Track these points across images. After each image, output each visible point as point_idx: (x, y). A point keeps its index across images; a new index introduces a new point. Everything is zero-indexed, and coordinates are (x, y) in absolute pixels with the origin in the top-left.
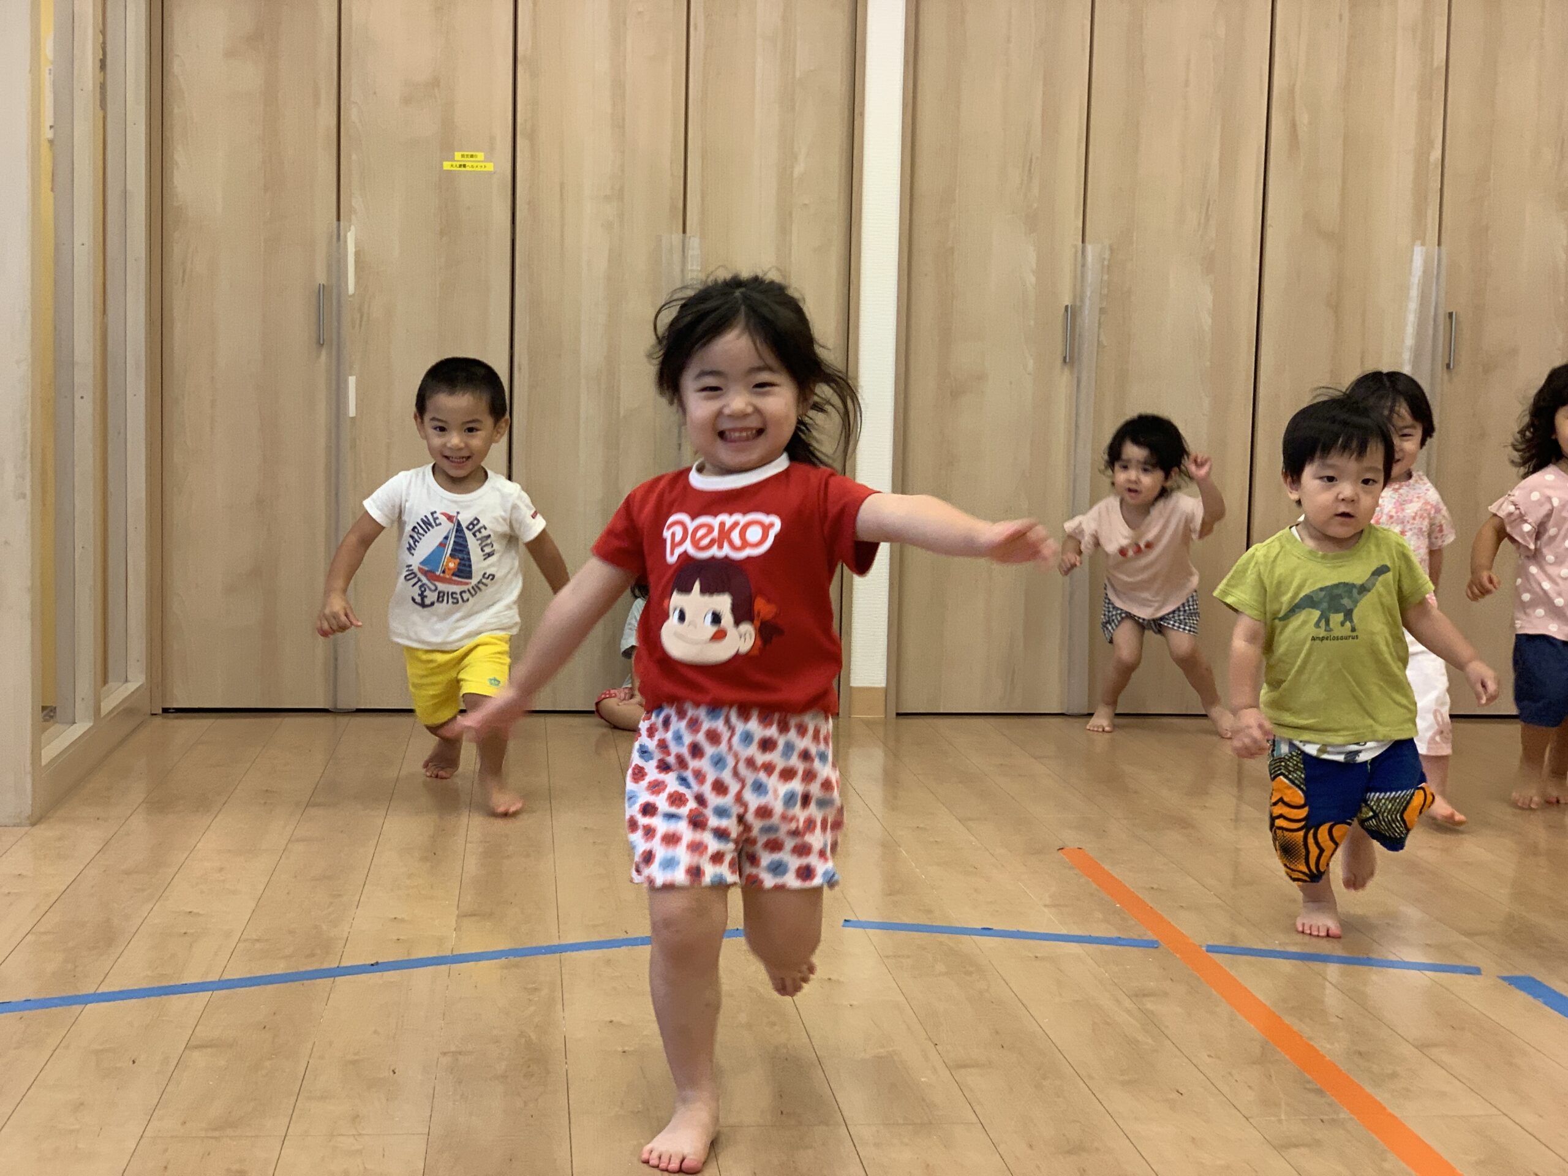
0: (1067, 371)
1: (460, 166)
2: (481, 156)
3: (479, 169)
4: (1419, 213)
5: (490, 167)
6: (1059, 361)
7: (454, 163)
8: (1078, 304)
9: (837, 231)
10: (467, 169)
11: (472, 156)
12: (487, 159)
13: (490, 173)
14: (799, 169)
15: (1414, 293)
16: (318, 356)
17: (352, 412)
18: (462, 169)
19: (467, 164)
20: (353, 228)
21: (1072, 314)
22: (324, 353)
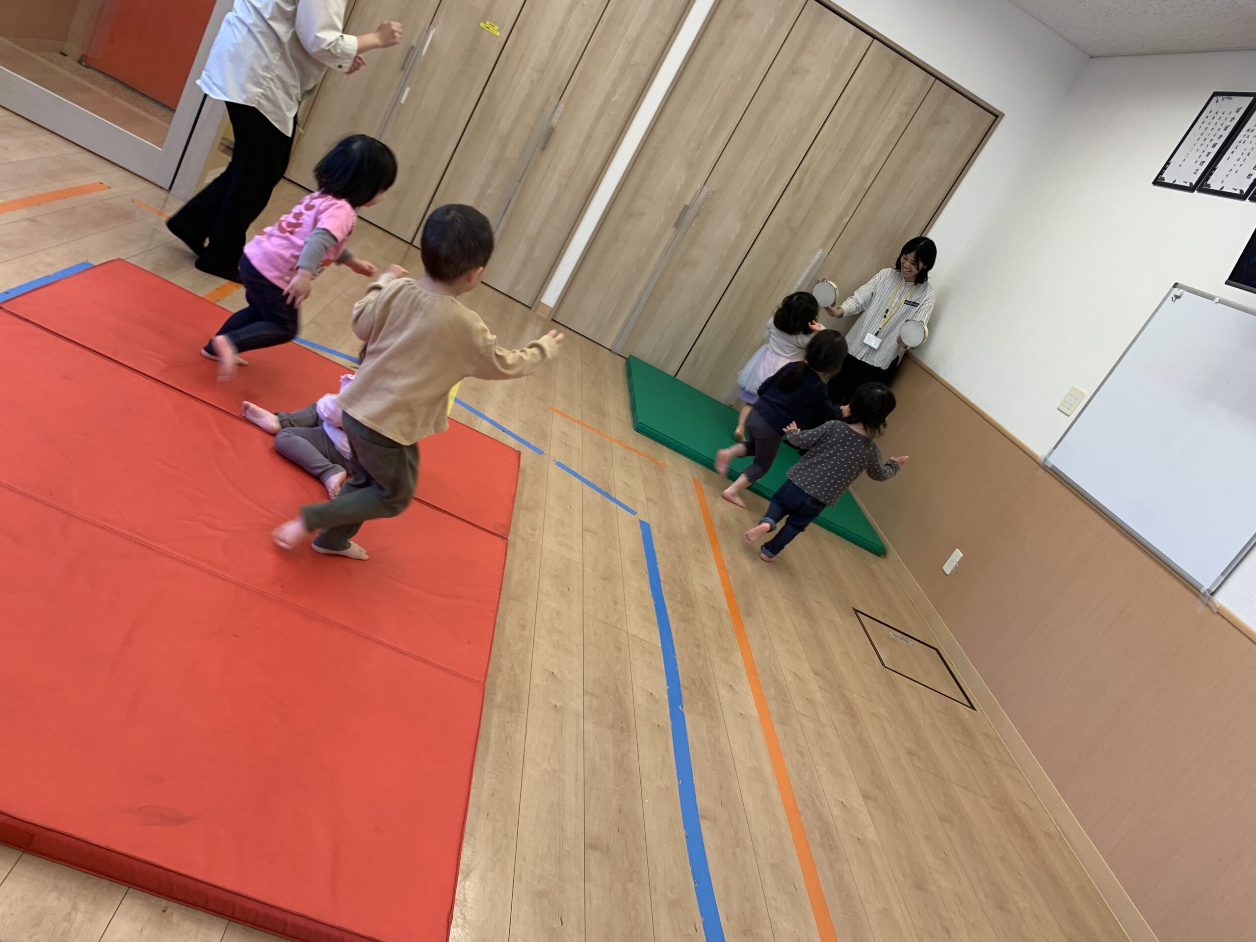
0: (674, 229)
1: (487, 27)
2: (497, 28)
3: (493, 32)
4: (829, 237)
5: (498, 34)
6: (673, 224)
7: (485, 25)
8: (691, 206)
9: (616, 130)
10: (489, 30)
11: (493, 26)
12: (499, 31)
13: (497, 36)
14: (614, 99)
15: (810, 266)
16: (400, 72)
17: (403, 101)
18: (487, 29)
19: (490, 28)
20: (434, 29)
21: (686, 208)
22: (403, 72)
